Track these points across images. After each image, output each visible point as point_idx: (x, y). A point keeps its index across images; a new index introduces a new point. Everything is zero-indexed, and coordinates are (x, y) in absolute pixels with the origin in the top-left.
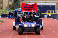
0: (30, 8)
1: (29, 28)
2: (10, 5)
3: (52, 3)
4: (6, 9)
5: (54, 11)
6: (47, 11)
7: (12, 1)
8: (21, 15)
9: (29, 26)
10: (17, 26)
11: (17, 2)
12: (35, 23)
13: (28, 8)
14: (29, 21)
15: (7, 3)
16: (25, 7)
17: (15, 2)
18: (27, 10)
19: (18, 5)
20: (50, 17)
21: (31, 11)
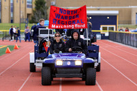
0: (70, 18)
1: (69, 70)
2: (28, 15)
3: (112, 10)
4: (20, 23)
5: (114, 26)
6: (102, 26)
7: (31, 7)
8: (48, 35)
9: (69, 64)
10: (38, 62)
11: (41, 8)
12: (83, 56)
13: (66, 17)
14: (69, 52)
15: (23, 11)
16: (58, 15)
17: (38, 8)
18: (63, 24)
19: (44, 14)
20: (108, 38)
21: (73, 27)
